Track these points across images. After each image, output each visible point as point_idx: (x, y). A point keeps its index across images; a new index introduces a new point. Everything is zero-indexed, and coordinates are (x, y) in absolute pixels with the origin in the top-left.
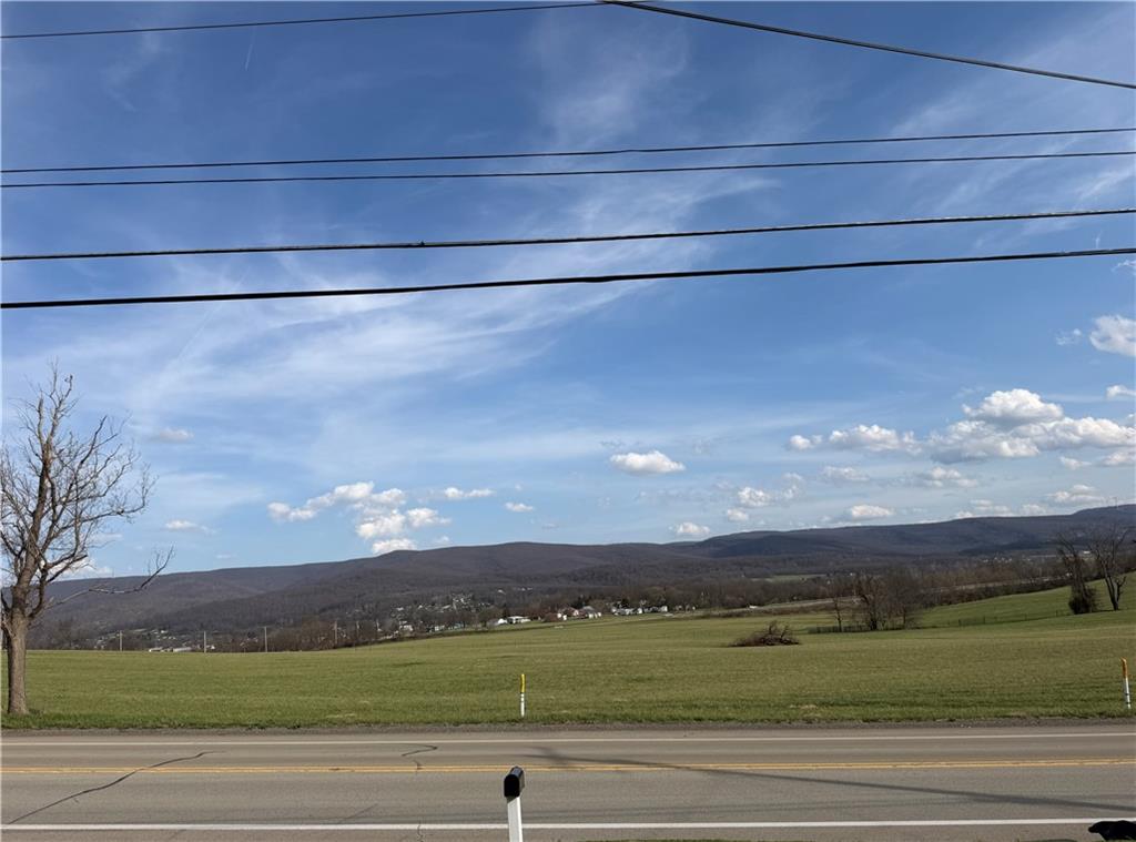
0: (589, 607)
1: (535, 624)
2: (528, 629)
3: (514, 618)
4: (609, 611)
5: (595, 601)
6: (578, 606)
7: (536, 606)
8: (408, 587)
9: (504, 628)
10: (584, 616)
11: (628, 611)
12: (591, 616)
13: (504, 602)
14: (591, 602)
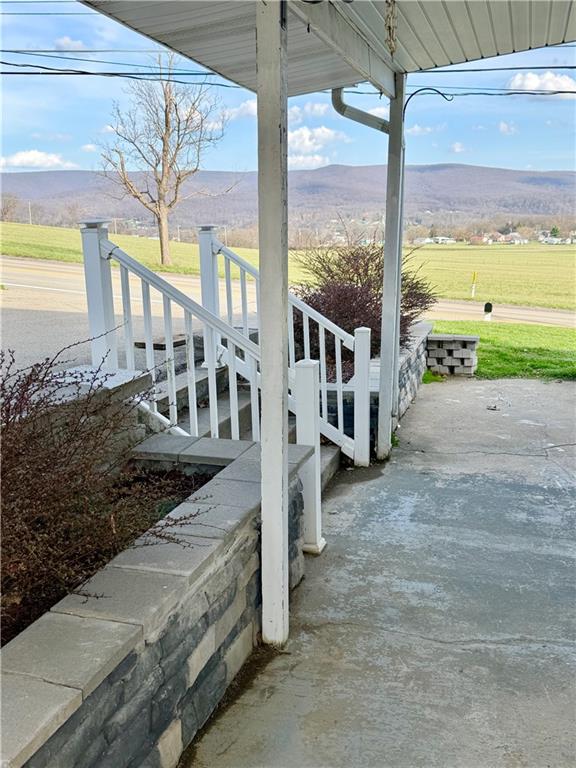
0: (516, 234)
1: (460, 245)
2: (453, 250)
3: (440, 238)
4: (536, 238)
5: (523, 228)
6: (504, 231)
7: (462, 229)
8: (342, 201)
9: (428, 246)
10: (510, 242)
11: (556, 240)
12: (517, 242)
13: (431, 223)
14: (519, 229)
